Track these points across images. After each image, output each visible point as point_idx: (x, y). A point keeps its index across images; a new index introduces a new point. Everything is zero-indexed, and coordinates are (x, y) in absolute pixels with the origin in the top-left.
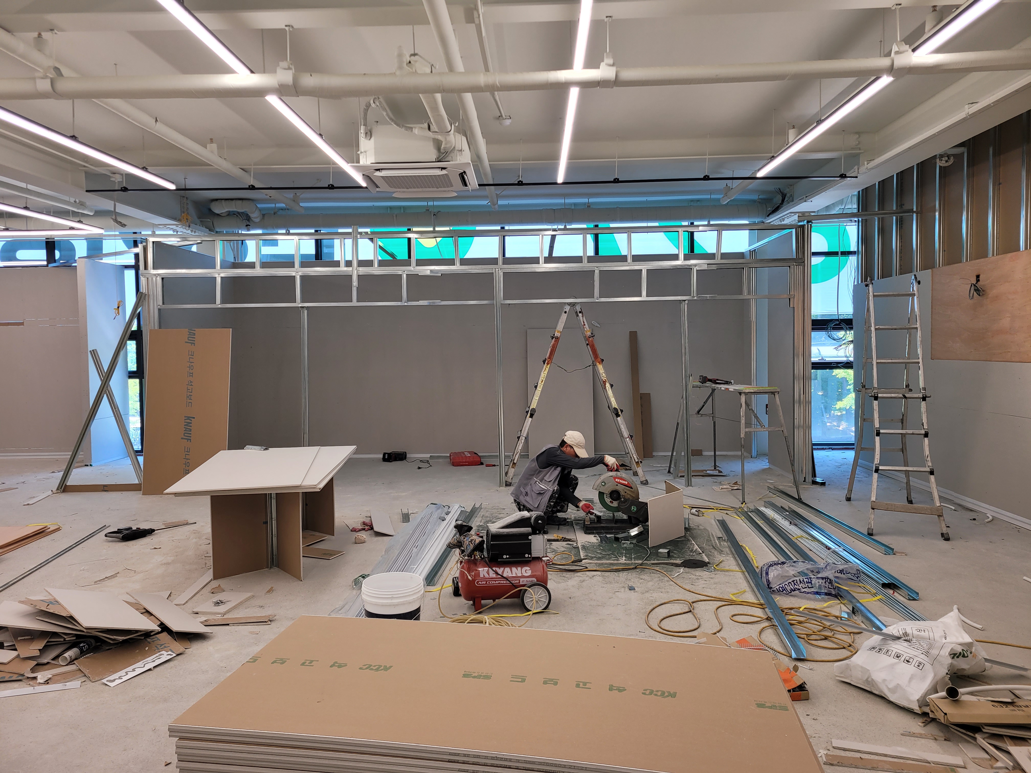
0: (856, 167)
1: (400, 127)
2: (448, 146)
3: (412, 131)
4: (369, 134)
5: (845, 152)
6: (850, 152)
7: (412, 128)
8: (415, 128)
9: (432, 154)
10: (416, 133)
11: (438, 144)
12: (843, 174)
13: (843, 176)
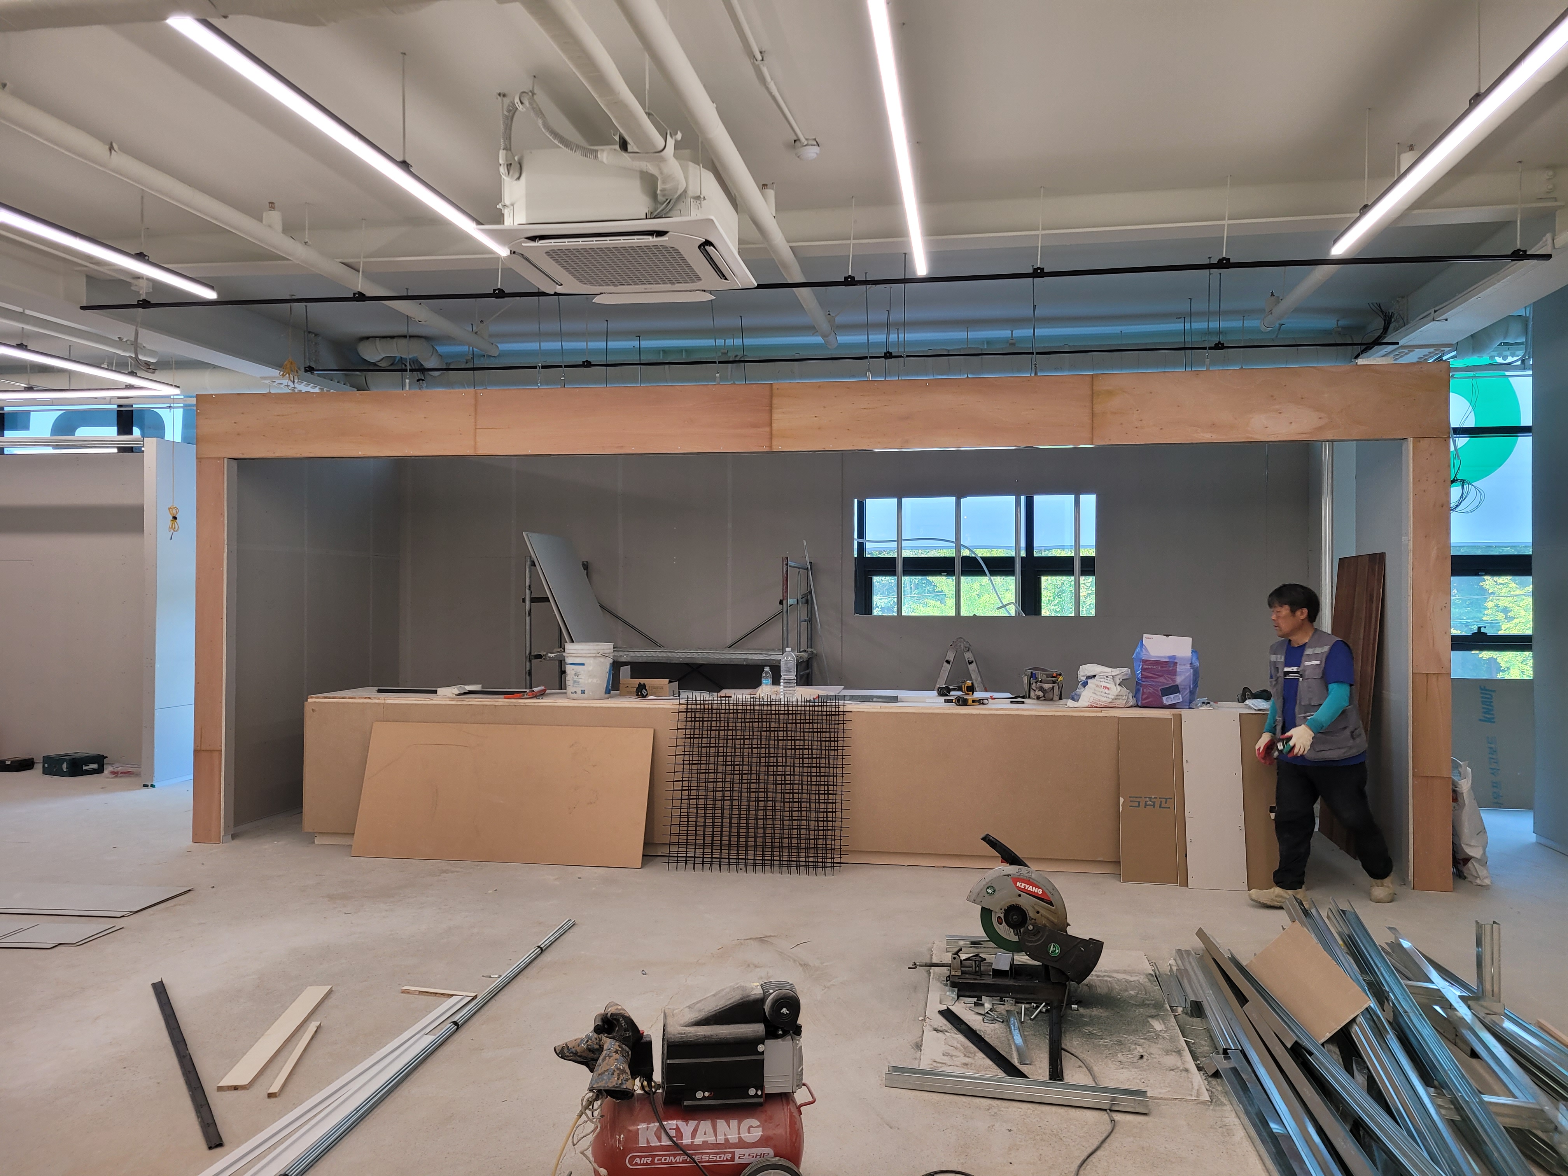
0: (1549, 236)
1: (572, 149)
2: (668, 186)
3: (596, 157)
4: (517, 167)
5: (1523, 206)
6: (1534, 205)
7: (597, 151)
8: (603, 150)
9: (639, 204)
10: (605, 160)
11: (650, 183)
12: (1519, 250)
13: (1519, 255)
